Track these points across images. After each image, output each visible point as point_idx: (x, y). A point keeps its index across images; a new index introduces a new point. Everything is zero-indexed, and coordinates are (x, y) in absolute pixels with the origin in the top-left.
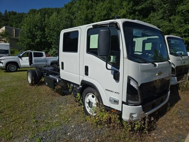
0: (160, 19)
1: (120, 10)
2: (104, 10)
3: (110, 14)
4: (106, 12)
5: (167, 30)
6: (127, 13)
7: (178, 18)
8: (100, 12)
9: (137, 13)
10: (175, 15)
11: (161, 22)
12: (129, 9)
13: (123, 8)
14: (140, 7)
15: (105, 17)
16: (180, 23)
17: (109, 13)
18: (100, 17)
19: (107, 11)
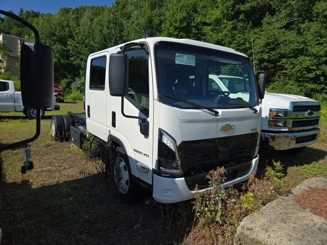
0: (281, 28)
1: (210, 11)
2: (181, 10)
3: (192, 18)
4: (185, 14)
5: (292, 49)
6: (224, 16)
7: (315, 26)
8: (174, 14)
9: (242, 17)
10: (311, 20)
11: (284, 33)
12: (227, 8)
13: (217, 7)
14: (247, 6)
15: (183, 23)
16: (318, 37)
17: (191, 16)
18: (174, 23)
19: (187, 13)
